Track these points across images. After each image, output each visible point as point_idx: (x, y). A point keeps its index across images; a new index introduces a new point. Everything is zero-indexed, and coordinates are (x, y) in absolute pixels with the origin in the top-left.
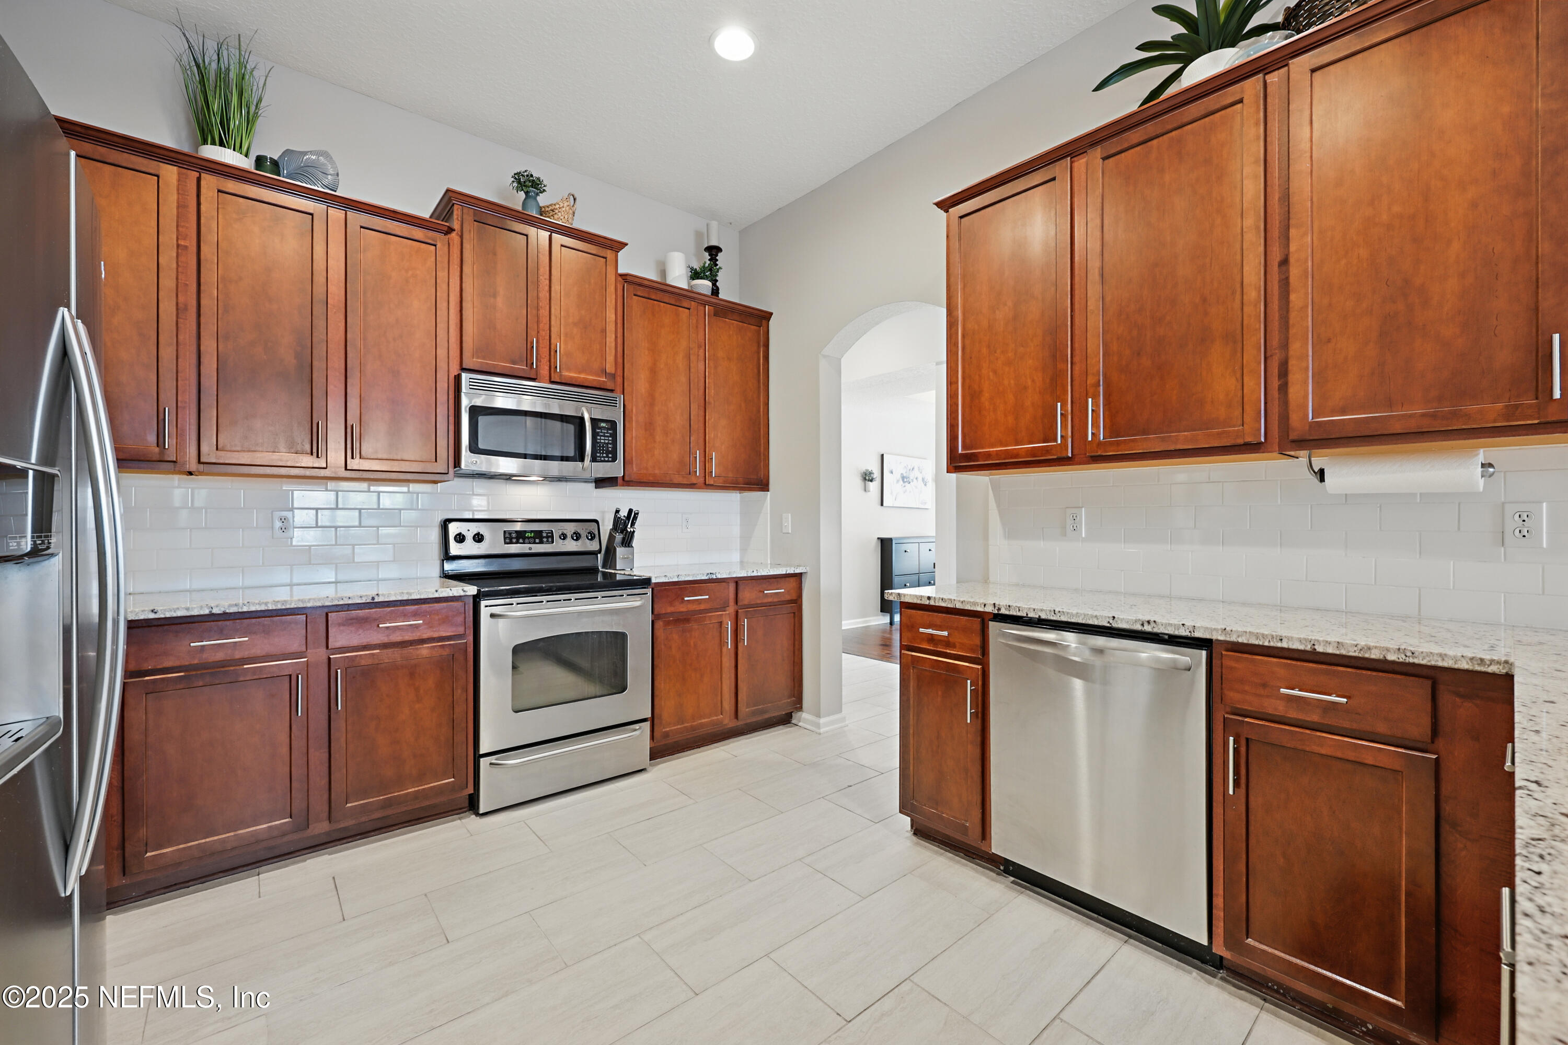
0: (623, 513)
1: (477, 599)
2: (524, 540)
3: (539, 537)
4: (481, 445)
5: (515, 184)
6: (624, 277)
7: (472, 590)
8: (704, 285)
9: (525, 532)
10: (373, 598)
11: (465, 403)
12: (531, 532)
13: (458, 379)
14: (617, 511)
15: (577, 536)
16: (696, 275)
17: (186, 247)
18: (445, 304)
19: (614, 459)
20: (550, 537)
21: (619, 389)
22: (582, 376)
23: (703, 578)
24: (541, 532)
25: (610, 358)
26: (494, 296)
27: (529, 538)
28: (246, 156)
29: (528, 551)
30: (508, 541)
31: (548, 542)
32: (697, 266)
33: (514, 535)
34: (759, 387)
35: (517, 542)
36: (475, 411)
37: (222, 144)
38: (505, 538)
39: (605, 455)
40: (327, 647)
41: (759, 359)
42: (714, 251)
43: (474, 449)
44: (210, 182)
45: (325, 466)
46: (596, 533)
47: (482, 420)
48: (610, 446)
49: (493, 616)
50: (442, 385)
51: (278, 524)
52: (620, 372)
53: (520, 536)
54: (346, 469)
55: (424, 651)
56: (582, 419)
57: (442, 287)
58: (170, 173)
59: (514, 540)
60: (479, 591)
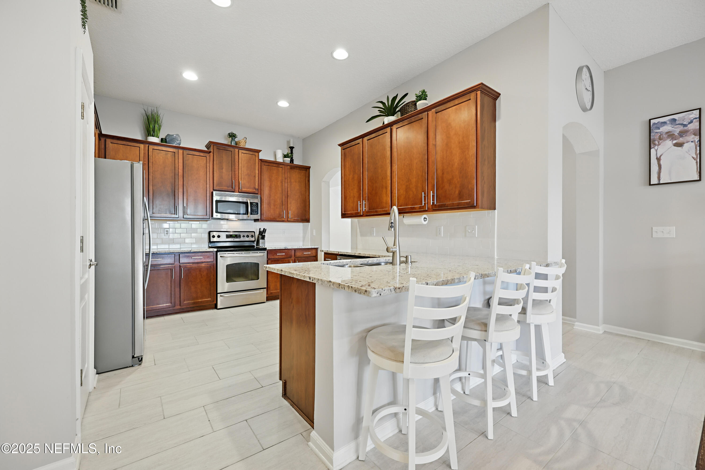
0: (262, 230)
1: (217, 252)
2: (232, 237)
3: (236, 236)
4: (219, 211)
5: (229, 136)
6: (261, 160)
7: (215, 250)
8: (288, 160)
9: (232, 235)
10: (190, 251)
11: (215, 199)
12: (234, 235)
13: (212, 193)
14: (260, 229)
15: (248, 236)
16: (285, 156)
17: (145, 164)
18: (209, 173)
19: (257, 214)
20: (239, 236)
21: (259, 193)
22: (248, 190)
23: (283, 248)
24: (237, 235)
25: (257, 184)
26: (222, 169)
27: (233, 237)
28: (158, 138)
29: (233, 240)
30: (227, 237)
31: (239, 238)
32: (286, 154)
33: (229, 236)
34: (306, 190)
35: (230, 238)
36: (217, 202)
37: (153, 136)
38: (226, 237)
39: (254, 213)
40: (179, 263)
41: (306, 181)
42: (292, 148)
43: (217, 212)
44: (151, 147)
45: (178, 217)
46: (254, 235)
47: (219, 204)
48: (256, 210)
49: (221, 257)
50: (208, 195)
51: (166, 232)
52: (260, 188)
53: (231, 236)
54: (183, 218)
55: (203, 265)
56: (247, 202)
57: (208, 168)
58: (142, 146)
59: (229, 237)
60: (217, 250)
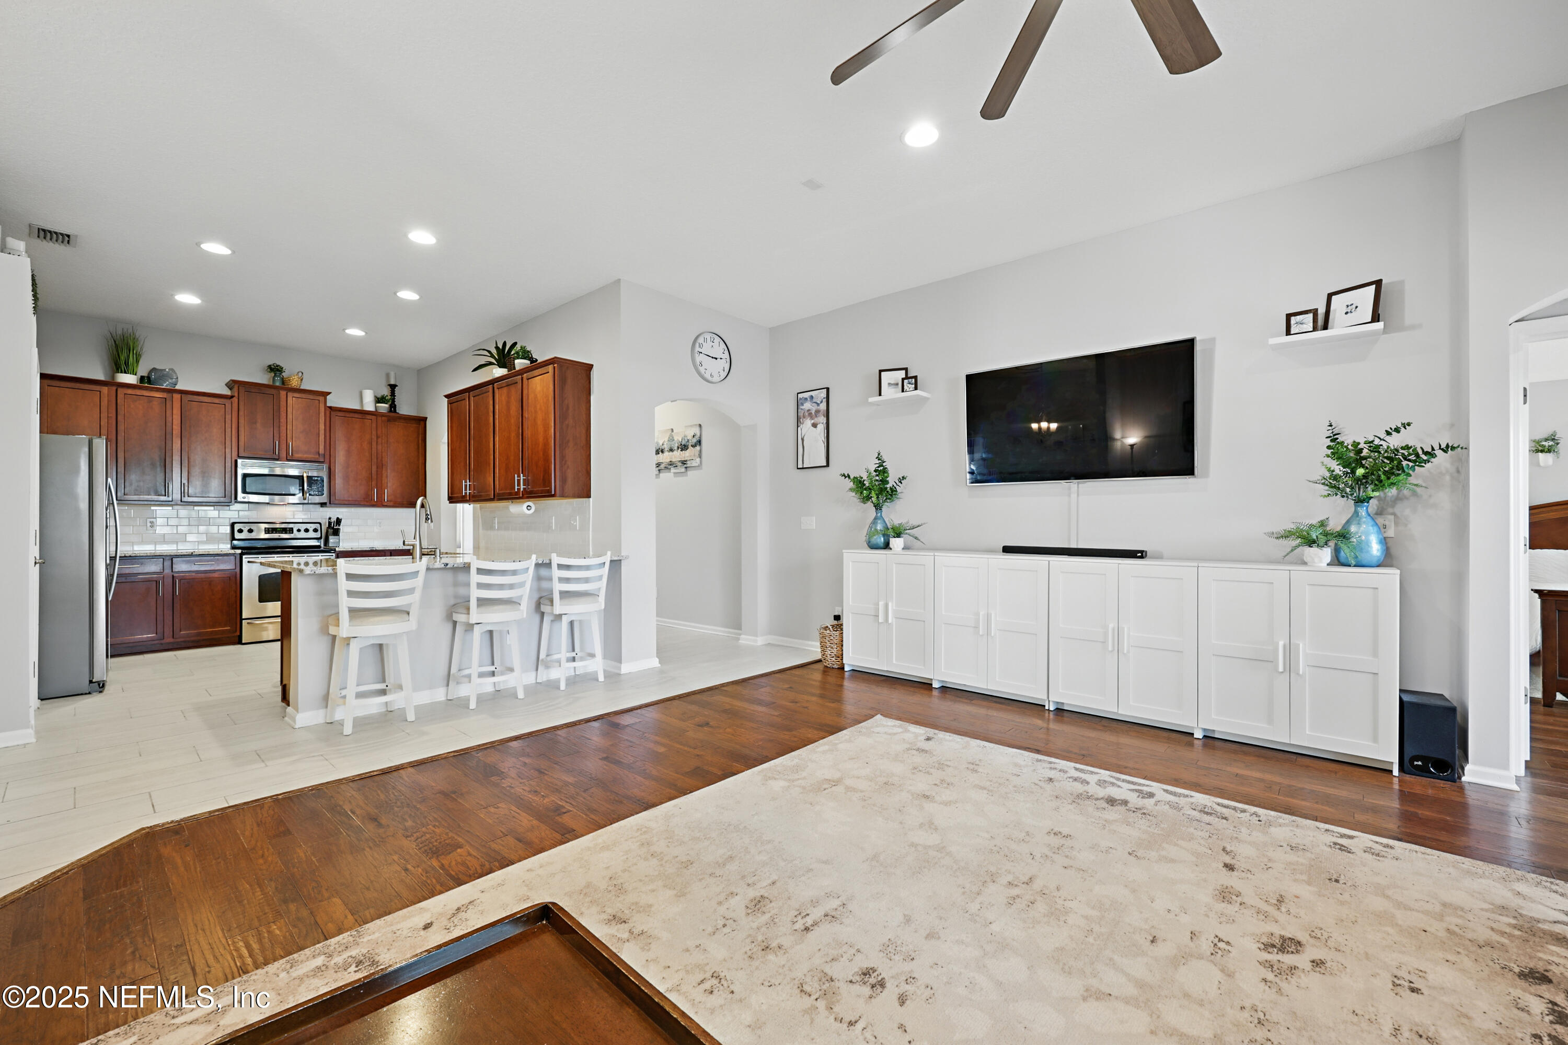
0: (334, 519)
1: (243, 555)
2: (276, 532)
3: (285, 530)
4: (247, 490)
5: (269, 370)
6: (330, 407)
7: (241, 551)
8: (384, 407)
9: (277, 528)
11: (240, 472)
12: (281, 528)
13: (236, 462)
14: (330, 518)
15: (307, 530)
16: (379, 400)
17: (111, 417)
18: (230, 429)
19: (322, 495)
20: (291, 530)
21: (327, 460)
22: (305, 456)
24: (286, 528)
25: (322, 447)
26: (255, 424)
27: (279, 531)
28: (136, 375)
29: (278, 537)
30: (267, 532)
31: (290, 533)
32: (379, 396)
33: (270, 530)
34: (418, 455)
36: (245, 476)
37: (125, 373)
38: (265, 531)
39: (317, 493)
40: (172, 571)
41: (418, 441)
42: (393, 387)
43: (244, 491)
44: (121, 391)
45: (171, 500)
46: (319, 529)
47: (248, 480)
48: (320, 488)
49: (249, 562)
50: (228, 464)
51: (148, 524)
52: (328, 453)
53: (274, 530)
54: (181, 501)
55: (216, 575)
56: (303, 476)
57: (228, 422)
58: (105, 390)
59: (271, 532)
60: (244, 552)
